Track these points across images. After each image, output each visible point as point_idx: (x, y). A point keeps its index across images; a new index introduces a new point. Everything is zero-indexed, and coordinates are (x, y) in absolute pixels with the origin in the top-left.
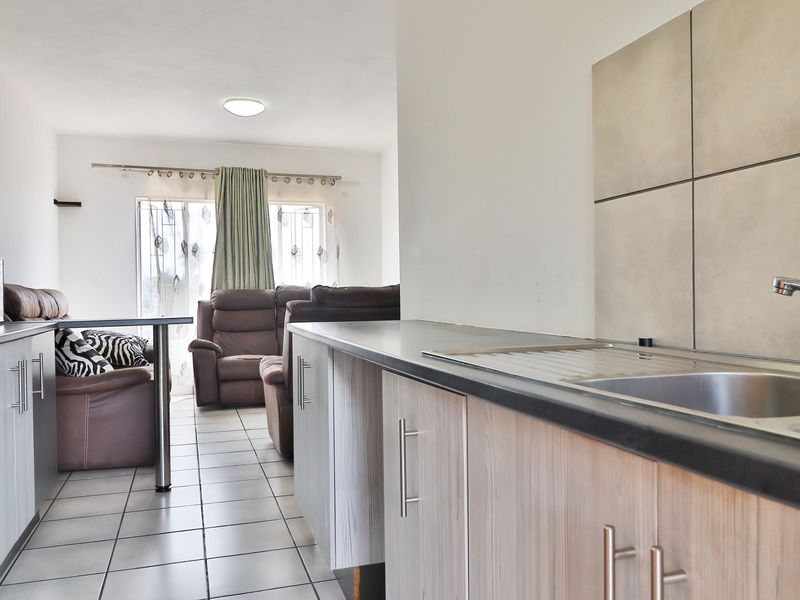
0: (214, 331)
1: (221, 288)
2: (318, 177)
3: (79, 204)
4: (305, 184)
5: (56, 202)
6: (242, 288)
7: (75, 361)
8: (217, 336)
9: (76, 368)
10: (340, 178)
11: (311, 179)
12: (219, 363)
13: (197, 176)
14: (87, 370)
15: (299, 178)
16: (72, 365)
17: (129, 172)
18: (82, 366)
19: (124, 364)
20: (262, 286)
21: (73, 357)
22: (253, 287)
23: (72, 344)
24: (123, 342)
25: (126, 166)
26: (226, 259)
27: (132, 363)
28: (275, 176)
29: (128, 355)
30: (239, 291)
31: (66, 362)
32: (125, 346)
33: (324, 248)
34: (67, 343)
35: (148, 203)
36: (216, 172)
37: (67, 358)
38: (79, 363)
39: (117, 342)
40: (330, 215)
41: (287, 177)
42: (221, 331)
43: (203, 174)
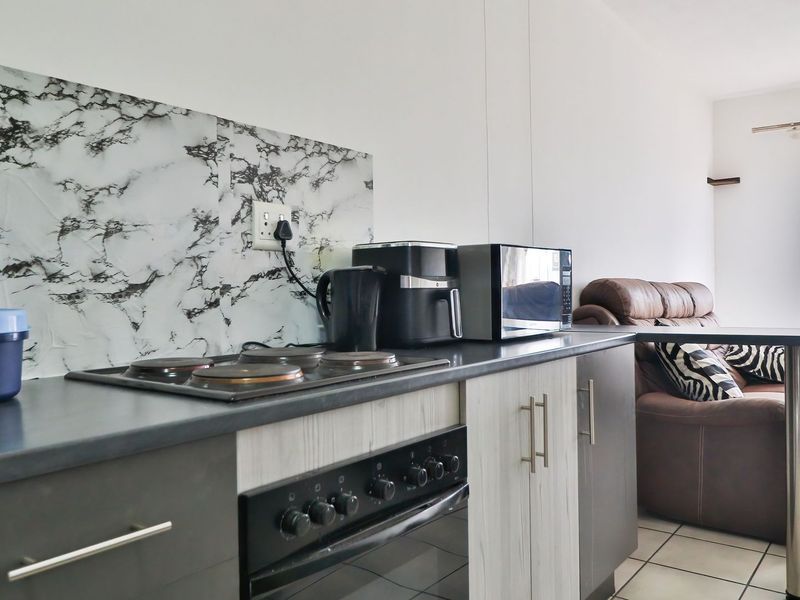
3: (737, 180)
5: (710, 181)
7: (690, 378)
9: (692, 388)
14: (705, 391)
16: (686, 382)
18: (698, 385)
21: (687, 372)
23: (686, 356)
31: (681, 378)
34: (680, 355)
37: (681, 374)
38: (696, 381)
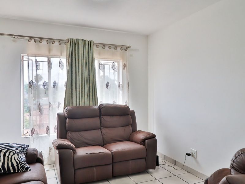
0: (67, 131)
1: (69, 106)
2: (119, 46)
4: (112, 50)
6: (81, 105)
8: (69, 134)
10: (129, 47)
11: (116, 47)
12: (75, 157)
13: (57, 43)
15: (110, 46)
17: (17, 39)
19: (12, 171)
20: (91, 104)
22: (86, 104)
24: (12, 154)
25: (15, 35)
26: (72, 89)
27: (18, 170)
28: (98, 45)
29: (15, 164)
30: (79, 107)
32: (13, 157)
33: (121, 83)
35: (27, 57)
36: (67, 41)
39: (7, 154)
40: (125, 66)
41: (104, 46)
42: (70, 131)
43: (60, 41)
